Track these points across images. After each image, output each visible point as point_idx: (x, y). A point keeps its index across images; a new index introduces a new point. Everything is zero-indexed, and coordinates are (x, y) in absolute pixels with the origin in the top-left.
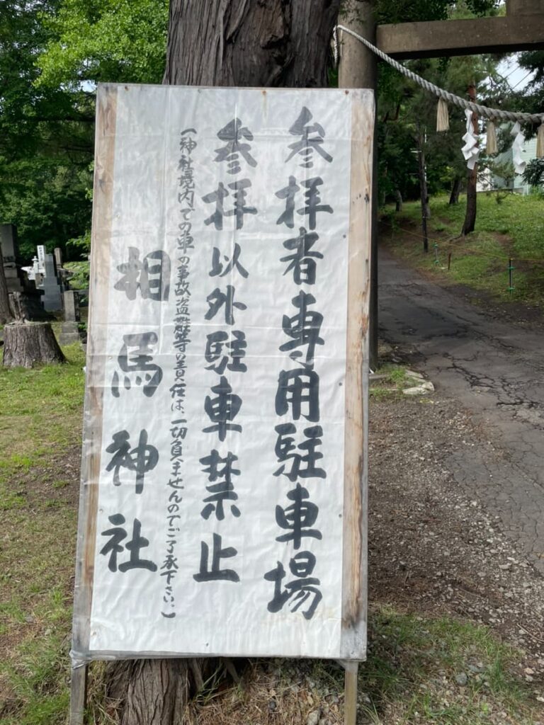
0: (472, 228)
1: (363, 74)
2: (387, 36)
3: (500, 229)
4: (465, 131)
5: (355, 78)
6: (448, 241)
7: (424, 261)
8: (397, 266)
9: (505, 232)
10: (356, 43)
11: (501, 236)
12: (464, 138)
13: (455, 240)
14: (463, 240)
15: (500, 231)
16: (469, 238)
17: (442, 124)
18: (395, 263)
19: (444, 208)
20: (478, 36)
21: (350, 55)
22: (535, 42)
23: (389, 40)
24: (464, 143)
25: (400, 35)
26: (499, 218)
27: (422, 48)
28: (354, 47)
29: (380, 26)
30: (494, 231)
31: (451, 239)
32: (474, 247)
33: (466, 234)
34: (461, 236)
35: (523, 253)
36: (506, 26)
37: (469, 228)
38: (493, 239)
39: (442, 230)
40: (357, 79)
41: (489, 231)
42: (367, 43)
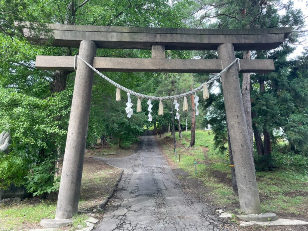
0: (193, 144)
1: (83, 75)
2: (98, 61)
3: (205, 145)
4: (127, 101)
5: (80, 76)
6: (184, 149)
7: (173, 157)
8: (161, 158)
9: (207, 147)
10: (82, 63)
11: (205, 148)
12: (126, 104)
13: (187, 149)
14: (190, 149)
15: (205, 146)
16: (192, 148)
17: (118, 98)
18: (161, 157)
19: (189, 135)
20: (137, 65)
21: (79, 67)
22: (160, 69)
23: (99, 63)
24: (126, 106)
25: (104, 62)
26: (206, 141)
27: (112, 67)
28: (81, 64)
29: (95, 58)
30: (203, 146)
31: (186, 148)
32: (193, 152)
33: (191, 146)
34: (190, 147)
35: (210, 156)
36: (149, 62)
37: (192, 144)
38: (201, 149)
39: (184, 144)
40: (81, 77)
41: (201, 146)
42: (88, 64)
